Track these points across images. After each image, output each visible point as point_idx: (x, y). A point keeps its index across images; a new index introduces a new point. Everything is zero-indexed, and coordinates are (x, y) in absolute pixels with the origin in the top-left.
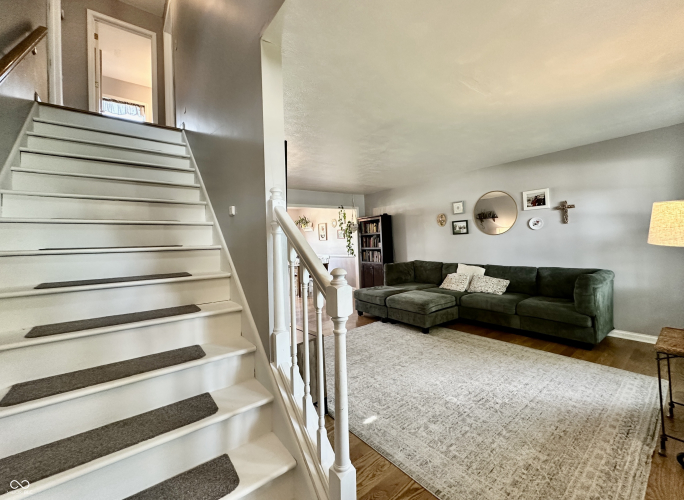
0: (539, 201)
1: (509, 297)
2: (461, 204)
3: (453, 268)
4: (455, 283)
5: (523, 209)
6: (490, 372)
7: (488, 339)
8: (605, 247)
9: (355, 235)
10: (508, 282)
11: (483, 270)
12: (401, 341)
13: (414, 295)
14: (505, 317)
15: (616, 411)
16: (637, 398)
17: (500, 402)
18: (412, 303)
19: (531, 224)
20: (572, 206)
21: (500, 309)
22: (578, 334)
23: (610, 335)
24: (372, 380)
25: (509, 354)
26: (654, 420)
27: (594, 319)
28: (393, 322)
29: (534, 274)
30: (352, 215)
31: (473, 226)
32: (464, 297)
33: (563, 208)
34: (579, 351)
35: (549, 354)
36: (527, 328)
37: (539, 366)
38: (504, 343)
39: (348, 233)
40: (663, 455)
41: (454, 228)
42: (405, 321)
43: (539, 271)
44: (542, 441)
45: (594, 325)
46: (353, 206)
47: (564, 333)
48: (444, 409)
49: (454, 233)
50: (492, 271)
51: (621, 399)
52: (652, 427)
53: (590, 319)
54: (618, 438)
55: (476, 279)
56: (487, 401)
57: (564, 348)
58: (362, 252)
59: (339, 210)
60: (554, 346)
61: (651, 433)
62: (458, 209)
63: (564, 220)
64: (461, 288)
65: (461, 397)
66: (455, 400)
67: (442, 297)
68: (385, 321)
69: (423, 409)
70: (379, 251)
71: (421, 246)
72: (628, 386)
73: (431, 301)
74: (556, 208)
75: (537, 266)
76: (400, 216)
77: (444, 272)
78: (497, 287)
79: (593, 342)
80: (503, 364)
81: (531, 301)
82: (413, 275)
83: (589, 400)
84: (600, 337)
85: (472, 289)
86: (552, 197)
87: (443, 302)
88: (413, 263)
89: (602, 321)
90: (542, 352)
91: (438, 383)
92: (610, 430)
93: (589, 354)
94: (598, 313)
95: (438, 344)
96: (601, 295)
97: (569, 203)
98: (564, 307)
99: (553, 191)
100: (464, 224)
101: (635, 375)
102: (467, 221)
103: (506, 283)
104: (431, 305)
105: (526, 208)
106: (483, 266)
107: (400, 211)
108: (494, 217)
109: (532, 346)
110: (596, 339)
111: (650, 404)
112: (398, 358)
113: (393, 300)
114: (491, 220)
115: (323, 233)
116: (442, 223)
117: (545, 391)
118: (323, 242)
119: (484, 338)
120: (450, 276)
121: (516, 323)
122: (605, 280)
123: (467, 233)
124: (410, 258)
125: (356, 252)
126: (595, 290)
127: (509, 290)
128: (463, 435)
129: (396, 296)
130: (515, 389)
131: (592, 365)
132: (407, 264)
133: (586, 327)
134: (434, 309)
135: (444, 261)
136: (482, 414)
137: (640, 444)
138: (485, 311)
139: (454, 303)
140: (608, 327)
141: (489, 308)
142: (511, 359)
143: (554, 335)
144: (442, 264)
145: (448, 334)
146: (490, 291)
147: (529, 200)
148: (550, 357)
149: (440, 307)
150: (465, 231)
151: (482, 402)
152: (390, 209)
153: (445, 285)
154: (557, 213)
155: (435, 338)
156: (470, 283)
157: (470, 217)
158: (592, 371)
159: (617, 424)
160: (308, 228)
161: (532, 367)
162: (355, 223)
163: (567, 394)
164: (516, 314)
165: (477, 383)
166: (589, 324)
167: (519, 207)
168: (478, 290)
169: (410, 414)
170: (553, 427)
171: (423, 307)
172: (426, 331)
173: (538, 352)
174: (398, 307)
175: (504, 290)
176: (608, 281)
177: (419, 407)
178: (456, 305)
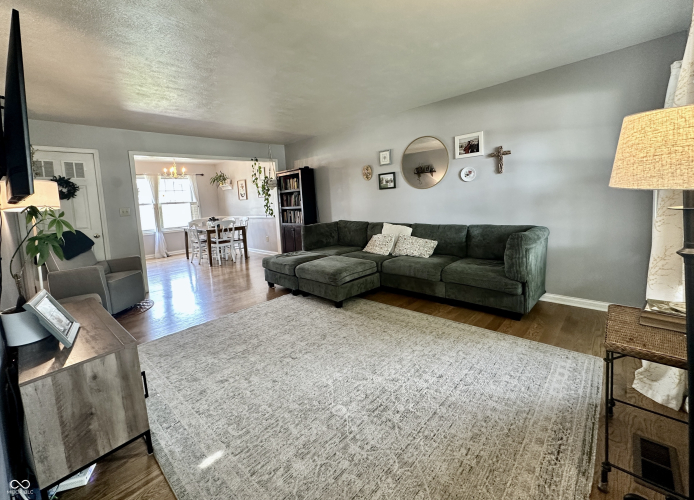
0: (472, 148)
1: (436, 260)
2: (388, 153)
3: (377, 228)
4: (379, 246)
5: (454, 158)
6: (400, 361)
7: (409, 312)
8: (541, 200)
9: (274, 192)
10: (436, 243)
11: (410, 230)
12: (306, 320)
13: (330, 262)
14: (430, 284)
15: (545, 413)
16: (569, 389)
17: (402, 409)
18: (323, 273)
19: (463, 175)
20: (508, 153)
21: (425, 276)
22: (506, 303)
23: (542, 299)
24: (244, 384)
25: (428, 331)
26: (590, 424)
27: (524, 285)
28: (305, 295)
29: (464, 233)
30: (271, 169)
31: (401, 179)
32: (386, 263)
33: (498, 155)
34: (507, 322)
35: (474, 328)
36: (453, 297)
37: (460, 346)
38: (425, 316)
39: (266, 191)
40: (603, 491)
41: (380, 181)
42: (316, 293)
43: (469, 229)
44: (444, 479)
45: (524, 293)
46: (270, 158)
47: (492, 302)
48: (325, 428)
49: (381, 188)
50: (419, 231)
51: (551, 392)
52: (588, 438)
53: (520, 286)
54: (545, 464)
55: (401, 240)
56: (386, 409)
57: (490, 319)
58: (283, 212)
59: (253, 163)
60: (479, 316)
61: (587, 449)
62: (385, 158)
63: (499, 170)
64: (385, 251)
65: (354, 404)
66: (344, 410)
67: (361, 263)
68: (296, 293)
69: (295, 432)
70: (300, 210)
71: (347, 204)
72: (559, 370)
73: (345, 269)
74: (490, 156)
75: (468, 224)
76: (322, 169)
77: (369, 233)
78: (424, 248)
79: (522, 312)
80: (418, 348)
81: (458, 265)
82: (336, 237)
83: (513, 396)
84: (531, 304)
85: (397, 252)
86: (487, 142)
87: (360, 269)
88: (336, 223)
89: (532, 286)
90: (466, 327)
91: (330, 382)
92: (535, 447)
93: (517, 325)
94: (529, 278)
95: (349, 321)
96: (534, 257)
97: (504, 149)
98: (492, 271)
99: (488, 134)
100: (391, 177)
101: (566, 352)
102: (394, 173)
103: (434, 244)
104: (345, 274)
105: (457, 156)
106: (410, 226)
107: (323, 163)
108: (432, 171)
109: (455, 319)
110: (525, 308)
111: (584, 397)
112: (293, 345)
113: (302, 269)
114: (429, 174)
115: (243, 192)
116: (368, 176)
117: (461, 387)
118: (244, 203)
119: (404, 311)
120: (375, 237)
121: (441, 291)
122: (539, 238)
123: (395, 187)
124: (335, 218)
125: (276, 212)
126: (527, 250)
127: (437, 252)
128: (336, 479)
129: (306, 265)
130: (425, 385)
131: (520, 341)
132: (330, 226)
133: (516, 295)
134: (348, 279)
135: (370, 220)
136: (373, 433)
137: (574, 471)
138: (409, 278)
139: (375, 269)
140: (540, 291)
141: (412, 274)
142: (429, 338)
143: (480, 304)
144: (367, 224)
145: (365, 307)
146: (416, 254)
147: (461, 147)
148: (473, 333)
149: (356, 276)
150: (392, 185)
151: (378, 410)
152: (313, 161)
153: (368, 249)
154: (492, 161)
155: (348, 313)
156: (395, 245)
157: (397, 168)
158: (519, 350)
159: (544, 436)
160: (226, 186)
161: (450, 349)
162: (274, 178)
163: (487, 390)
164: (441, 280)
165: (380, 379)
166: (520, 291)
167: (450, 155)
168: (403, 253)
169: (274, 443)
170: (464, 451)
171: (334, 276)
172: (339, 305)
173: (462, 326)
174: (308, 277)
175: (431, 252)
176: (542, 240)
177: (292, 427)
178: (377, 271)
